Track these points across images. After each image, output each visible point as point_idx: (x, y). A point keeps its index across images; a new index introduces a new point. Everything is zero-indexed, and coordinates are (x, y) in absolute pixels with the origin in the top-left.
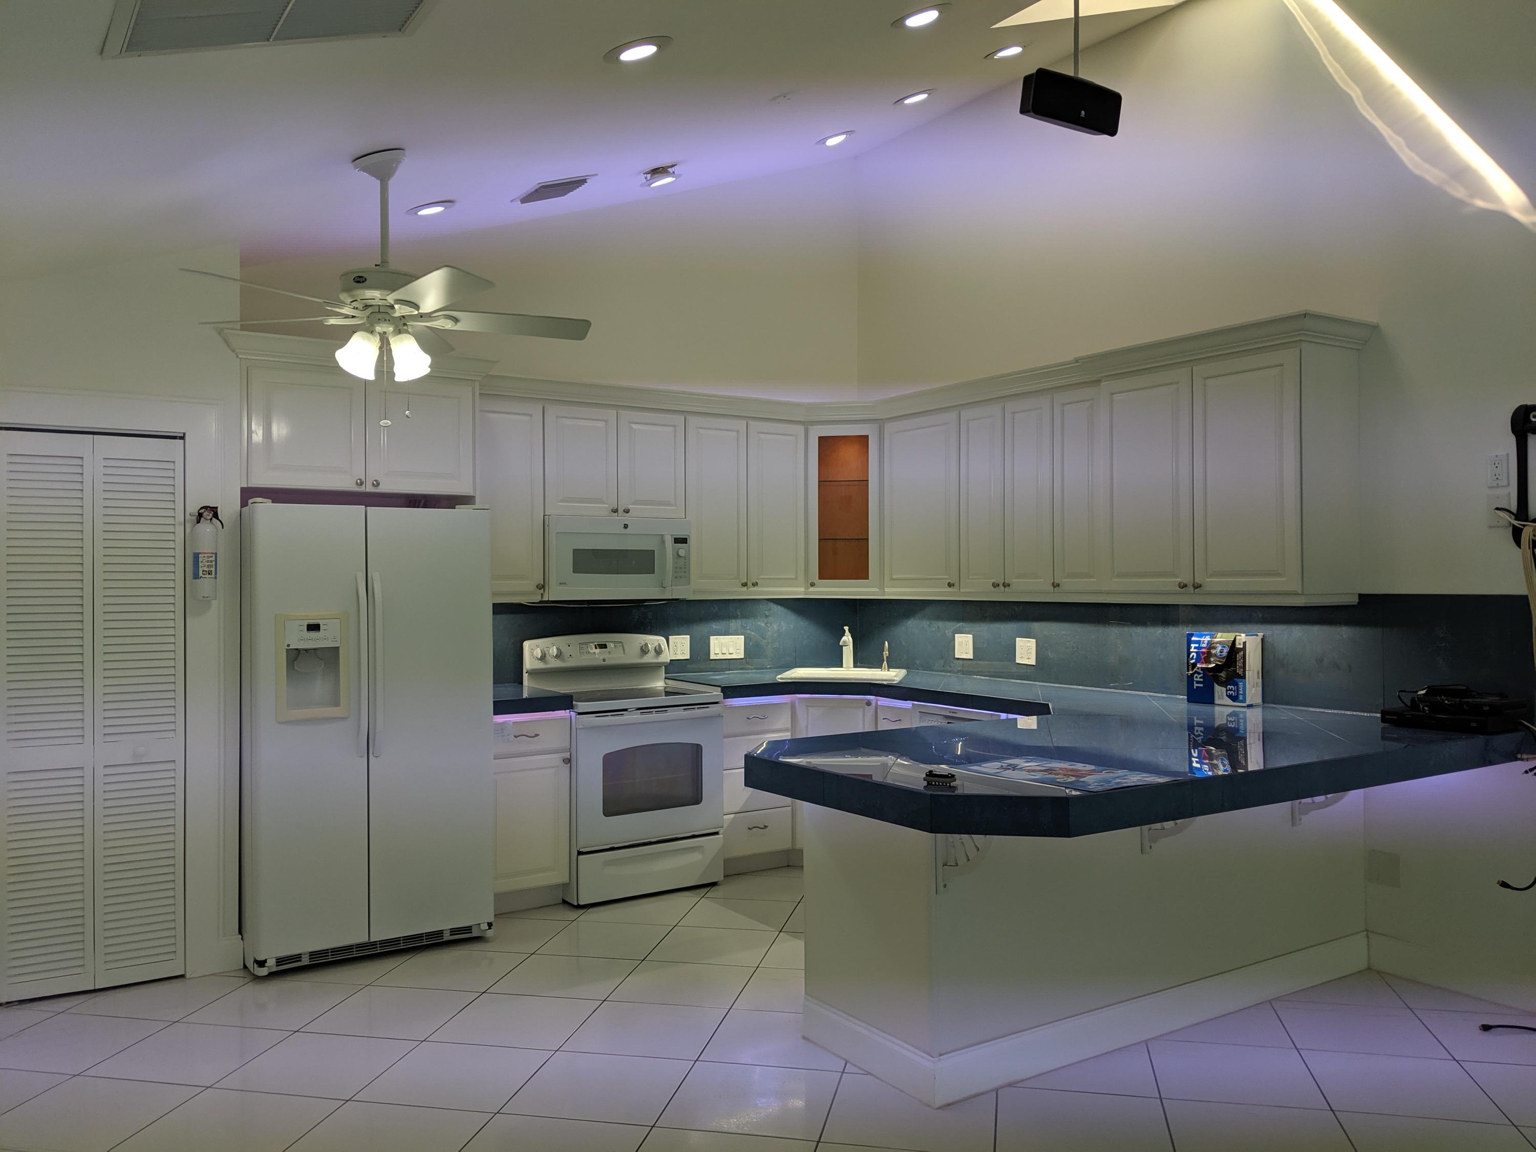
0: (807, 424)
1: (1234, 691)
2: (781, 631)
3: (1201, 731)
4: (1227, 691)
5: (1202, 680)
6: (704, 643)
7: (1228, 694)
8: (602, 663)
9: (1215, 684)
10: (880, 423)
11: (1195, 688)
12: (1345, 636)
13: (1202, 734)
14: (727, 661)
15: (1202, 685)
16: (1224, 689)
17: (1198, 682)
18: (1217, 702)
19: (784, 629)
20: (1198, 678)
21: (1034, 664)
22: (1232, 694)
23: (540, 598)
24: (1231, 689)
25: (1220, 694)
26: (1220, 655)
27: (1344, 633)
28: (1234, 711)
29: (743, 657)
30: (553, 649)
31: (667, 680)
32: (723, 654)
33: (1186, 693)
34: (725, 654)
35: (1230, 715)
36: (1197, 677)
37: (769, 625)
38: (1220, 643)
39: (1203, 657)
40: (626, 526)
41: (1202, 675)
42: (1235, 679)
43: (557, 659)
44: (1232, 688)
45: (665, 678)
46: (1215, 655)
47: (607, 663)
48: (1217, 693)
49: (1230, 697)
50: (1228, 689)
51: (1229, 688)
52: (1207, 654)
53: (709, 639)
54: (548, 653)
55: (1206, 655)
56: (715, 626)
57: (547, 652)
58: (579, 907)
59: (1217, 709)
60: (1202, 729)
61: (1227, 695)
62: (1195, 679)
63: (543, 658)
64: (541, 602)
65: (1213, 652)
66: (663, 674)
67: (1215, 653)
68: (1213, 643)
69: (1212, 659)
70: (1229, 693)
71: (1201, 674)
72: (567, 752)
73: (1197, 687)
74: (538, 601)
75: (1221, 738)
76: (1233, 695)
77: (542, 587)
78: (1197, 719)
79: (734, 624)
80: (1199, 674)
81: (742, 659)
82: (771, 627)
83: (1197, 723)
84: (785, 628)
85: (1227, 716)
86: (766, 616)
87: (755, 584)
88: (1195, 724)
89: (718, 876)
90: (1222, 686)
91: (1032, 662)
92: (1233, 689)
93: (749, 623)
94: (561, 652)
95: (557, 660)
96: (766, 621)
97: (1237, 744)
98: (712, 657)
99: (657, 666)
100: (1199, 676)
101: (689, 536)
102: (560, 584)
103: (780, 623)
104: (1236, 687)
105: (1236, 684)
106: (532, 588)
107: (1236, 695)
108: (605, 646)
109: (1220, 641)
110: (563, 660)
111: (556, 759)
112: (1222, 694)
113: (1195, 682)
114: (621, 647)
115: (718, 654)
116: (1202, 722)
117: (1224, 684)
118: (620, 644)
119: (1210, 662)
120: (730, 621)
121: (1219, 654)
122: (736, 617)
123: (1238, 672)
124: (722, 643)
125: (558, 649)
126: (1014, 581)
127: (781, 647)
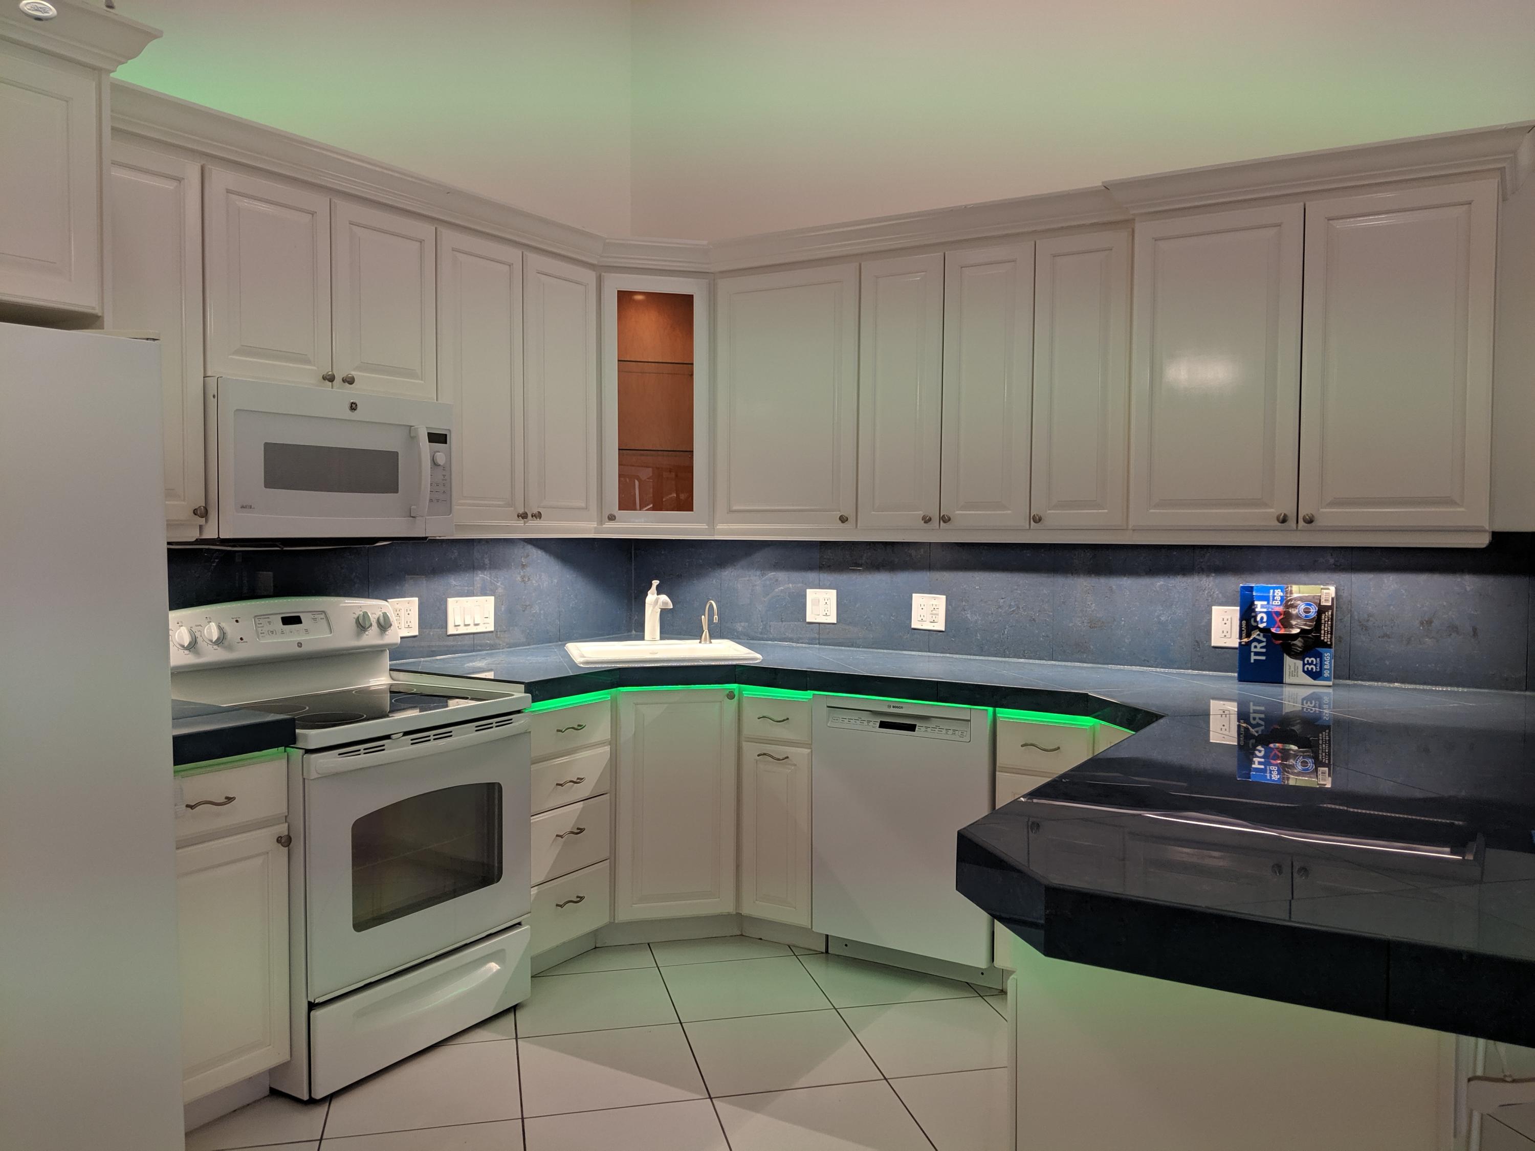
0: (601, 270)
1: (1316, 665)
2: (542, 587)
3: (1260, 719)
4: (1304, 665)
5: (1264, 650)
6: (439, 609)
7: (1306, 670)
8: (297, 650)
9: (1285, 655)
10: (711, 278)
11: (1252, 661)
12: (1468, 589)
13: (1262, 723)
14: (471, 636)
15: (1263, 658)
16: (1299, 663)
17: (1257, 654)
18: (1287, 679)
19: (545, 585)
20: (1257, 648)
21: (944, 630)
22: (1312, 669)
23: (199, 536)
24: (1310, 662)
25: (1292, 669)
26: (1306, 617)
27: (1469, 583)
28: (1314, 692)
29: (492, 629)
30: (210, 628)
31: (395, 674)
32: (466, 625)
33: (1238, 670)
34: (469, 625)
35: (1306, 699)
36: (1255, 647)
37: (527, 580)
38: (1301, 599)
39: (1278, 619)
40: (353, 407)
41: (1264, 644)
42: (1317, 649)
43: (218, 645)
44: (1312, 661)
45: (391, 670)
46: (1298, 617)
47: (306, 648)
48: (1288, 667)
49: (1309, 673)
50: (1306, 662)
51: (1308, 661)
52: (1284, 615)
53: (446, 602)
54: (201, 636)
55: (1282, 617)
56: (454, 581)
57: (198, 634)
58: (312, 1102)
59: (1287, 690)
60: (1262, 716)
61: (1304, 671)
62: (1253, 649)
63: (193, 646)
64: (199, 541)
65: (1294, 611)
66: (386, 662)
67: (1297, 614)
68: (1291, 600)
69: (1294, 622)
70: (1308, 668)
71: (1262, 642)
72: (283, 823)
73: (1255, 660)
74: (194, 539)
75: (1293, 728)
76: (1314, 670)
77: (202, 513)
78: (1254, 705)
79: (480, 577)
80: (1260, 642)
81: (491, 632)
82: (530, 582)
83: (1254, 710)
84: (547, 583)
85: (1303, 700)
86: (523, 566)
87: (538, 516)
88: (1251, 711)
89: (522, 991)
90: (1296, 658)
91: (940, 626)
92: (1314, 663)
93: (501, 579)
94: (224, 634)
95: (219, 648)
96: (522, 574)
97: (1319, 737)
98: (451, 630)
99: (375, 651)
100: (1259, 646)
101: (450, 431)
102: (243, 507)
103: (540, 576)
104: (1318, 659)
105: (1320, 656)
106: (185, 514)
107: (1318, 670)
108: (295, 620)
109: (1300, 597)
110: (230, 648)
111: (266, 837)
112: (1296, 668)
113: (1252, 654)
114: (324, 621)
115: (459, 626)
116: (1262, 708)
117: (1295, 655)
118: (323, 616)
119: (1292, 627)
120: (475, 572)
121: (1304, 615)
122: (482, 568)
123: (1322, 638)
124: (464, 608)
125: (220, 628)
126: (957, 513)
127: (542, 612)
